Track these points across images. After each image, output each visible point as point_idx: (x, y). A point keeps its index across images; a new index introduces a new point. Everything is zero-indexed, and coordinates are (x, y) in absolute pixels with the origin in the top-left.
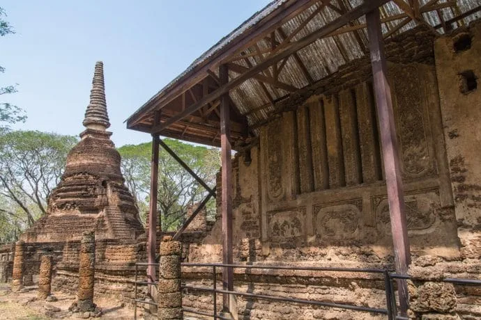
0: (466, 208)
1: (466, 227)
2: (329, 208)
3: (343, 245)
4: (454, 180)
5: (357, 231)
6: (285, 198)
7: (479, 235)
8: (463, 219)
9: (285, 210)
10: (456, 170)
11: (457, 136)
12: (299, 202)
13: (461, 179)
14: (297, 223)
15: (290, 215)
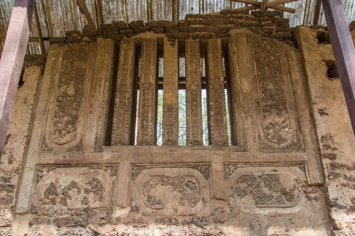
0: (339, 187)
1: (341, 207)
2: (158, 170)
3: (177, 224)
4: (326, 157)
5: (200, 204)
6: (80, 147)
7: (354, 217)
8: (337, 199)
9: (77, 165)
10: (328, 147)
11: (326, 114)
12: (107, 155)
13: (333, 157)
14: (97, 188)
15: (84, 174)
